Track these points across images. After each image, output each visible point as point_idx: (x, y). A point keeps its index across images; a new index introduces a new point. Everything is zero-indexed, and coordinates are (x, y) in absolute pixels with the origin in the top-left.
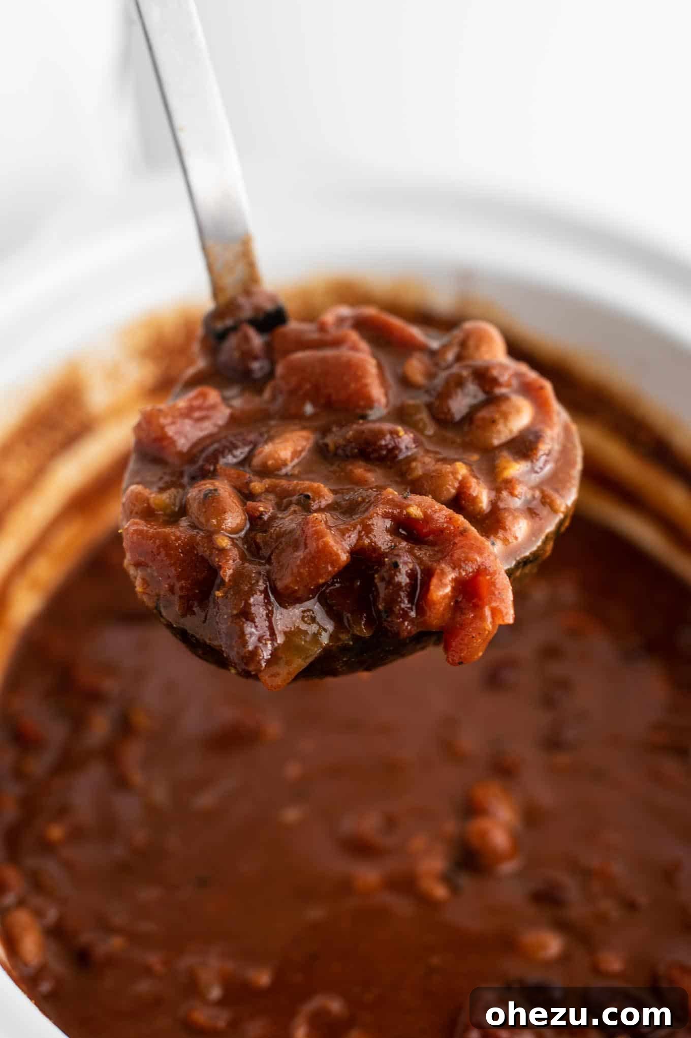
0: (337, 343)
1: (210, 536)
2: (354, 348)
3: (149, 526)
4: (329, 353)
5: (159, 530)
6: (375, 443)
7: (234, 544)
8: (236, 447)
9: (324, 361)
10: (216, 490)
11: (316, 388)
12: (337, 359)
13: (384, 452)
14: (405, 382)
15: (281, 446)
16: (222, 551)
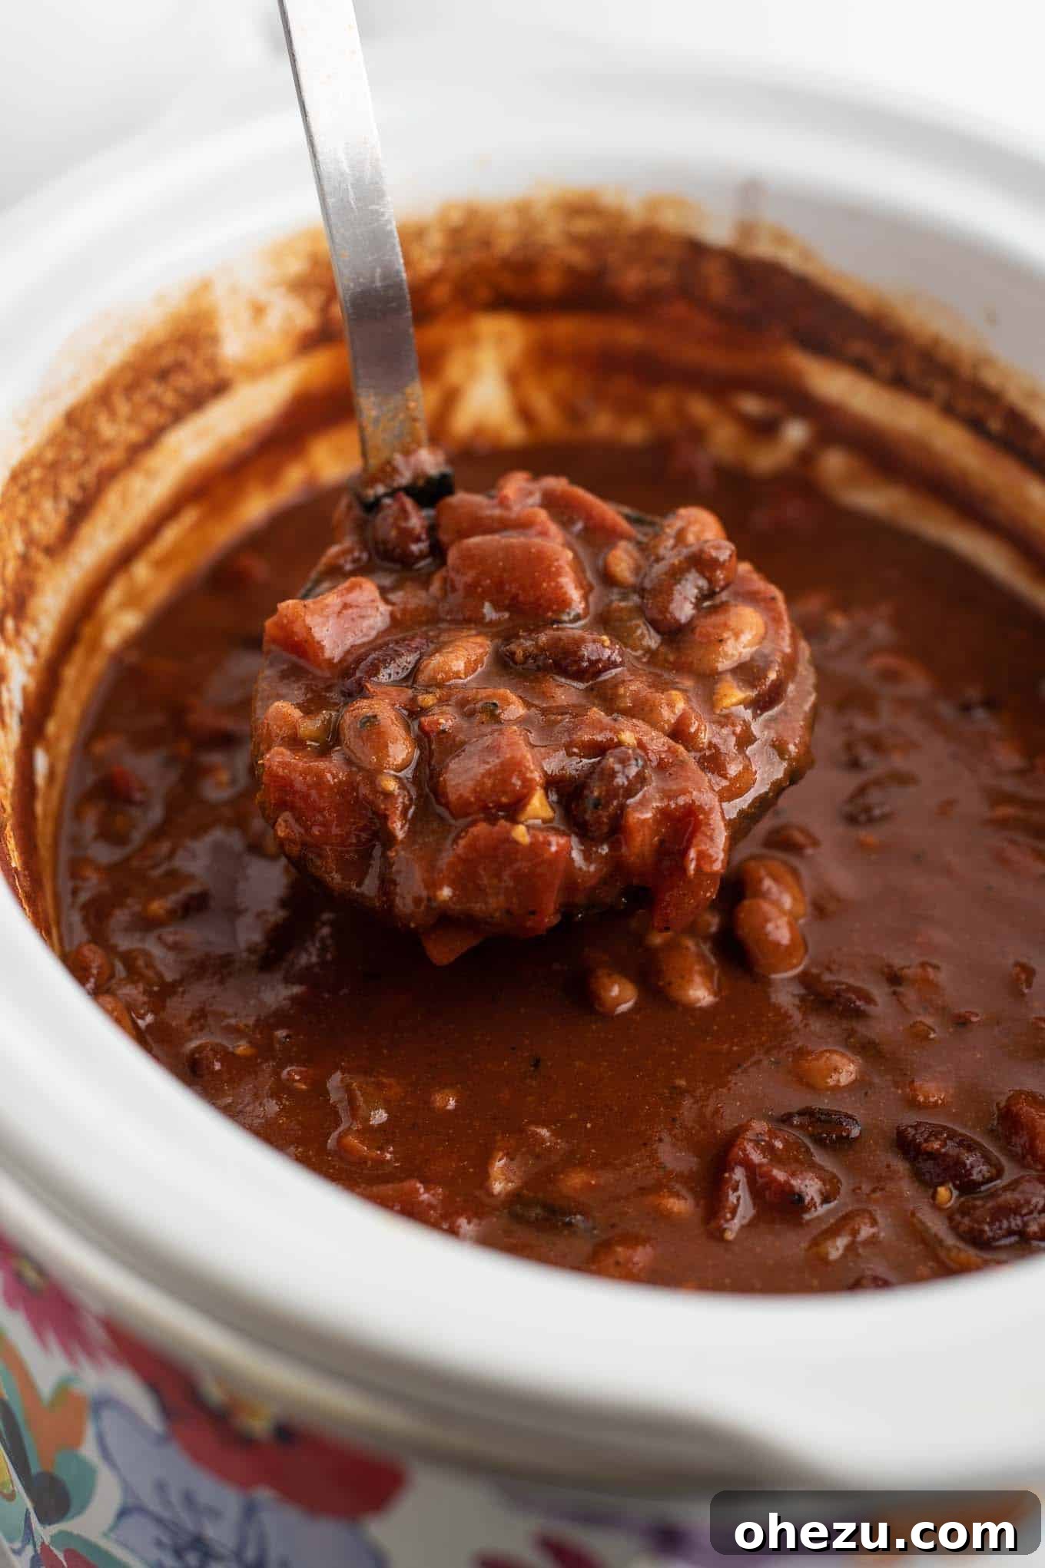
0: (523, 525)
1: (372, 776)
2: (544, 534)
3: (297, 758)
4: (514, 539)
5: (311, 764)
6: (575, 653)
7: (402, 787)
8: (400, 655)
9: (508, 549)
10: (375, 717)
11: (500, 585)
12: (526, 549)
13: (585, 664)
14: (608, 579)
15: (452, 656)
16: (388, 795)
